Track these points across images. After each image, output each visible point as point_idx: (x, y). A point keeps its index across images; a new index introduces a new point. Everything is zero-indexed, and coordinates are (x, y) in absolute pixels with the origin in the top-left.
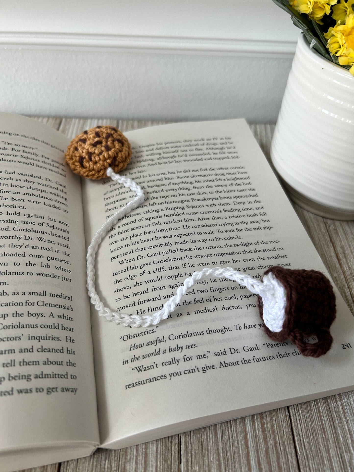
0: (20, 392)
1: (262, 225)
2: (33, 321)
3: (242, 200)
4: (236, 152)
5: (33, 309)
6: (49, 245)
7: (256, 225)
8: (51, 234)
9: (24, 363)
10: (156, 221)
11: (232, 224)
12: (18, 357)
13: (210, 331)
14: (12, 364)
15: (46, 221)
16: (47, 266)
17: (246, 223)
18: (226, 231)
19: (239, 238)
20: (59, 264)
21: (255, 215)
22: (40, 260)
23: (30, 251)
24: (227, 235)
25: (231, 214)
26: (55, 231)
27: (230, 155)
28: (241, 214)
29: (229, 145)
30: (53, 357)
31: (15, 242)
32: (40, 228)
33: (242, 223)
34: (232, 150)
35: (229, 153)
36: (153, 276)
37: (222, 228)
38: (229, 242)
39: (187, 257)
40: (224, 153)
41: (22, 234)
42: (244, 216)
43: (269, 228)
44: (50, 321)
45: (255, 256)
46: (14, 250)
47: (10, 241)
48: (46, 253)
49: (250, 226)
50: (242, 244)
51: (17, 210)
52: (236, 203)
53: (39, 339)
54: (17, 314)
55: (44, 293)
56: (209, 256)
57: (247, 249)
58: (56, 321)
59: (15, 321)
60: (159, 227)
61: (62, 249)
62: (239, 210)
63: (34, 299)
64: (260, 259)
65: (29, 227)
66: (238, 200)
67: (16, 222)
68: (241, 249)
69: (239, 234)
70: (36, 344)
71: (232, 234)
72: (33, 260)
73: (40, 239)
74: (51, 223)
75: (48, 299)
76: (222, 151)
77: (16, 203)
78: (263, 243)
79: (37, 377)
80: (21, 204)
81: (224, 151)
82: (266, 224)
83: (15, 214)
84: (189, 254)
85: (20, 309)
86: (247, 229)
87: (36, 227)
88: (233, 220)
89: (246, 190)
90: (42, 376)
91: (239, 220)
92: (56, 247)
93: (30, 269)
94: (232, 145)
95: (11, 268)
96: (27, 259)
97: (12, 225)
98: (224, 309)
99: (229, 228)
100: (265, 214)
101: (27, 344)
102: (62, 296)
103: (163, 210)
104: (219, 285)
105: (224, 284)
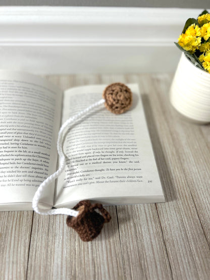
0: (27, 185)
1: (130, 133)
2: (34, 162)
3: (125, 122)
5: (35, 158)
6: (44, 135)
7: (127, 133)
8: (45, 130)
9: (29, 176)
10: (87, 127)
12: (28, 174)
13: (96, 170)
14: (26, 176)
15: (44, 125)
16: (42, 143)
17: (124, 131)
20: (46, 142)
21: (129, 128)
22: (40, 140)
23: (36, 137)
24: (114, 135)
25: (118, 127)
26: (47, 129)
28: (123, 127)
30: (39, 175)
31: (32, 132)
32: (42, 128)
36: (80, 149)
37: (113, 132)
38: (114, 138)
39: (95, 143)
41: (35, 130)
42: (124, 129)
43: (133, 134)
44: (40, 163)
45: (123, 144)
46: (31, 136)
47: (30, 132)
48: (42, 138)
49: (125, 133)
50: (119, 139)
51: (34, 120)
53: (36, 168)
54: (29, 159)
55: (39, 153)
56: (104, 143)
57: (121, 141)
58: (43, 163)
59: (28, 162)
60: (87, 130)
61: (49, 136)
63: (36, 154)
64: (125, 145)
65: (37, 127)
67: (33, 125)
68: (118, 141)
69: (119, 135)
70: (34, 170)
71: (116, 135)
72: (37, 140)
73: (41, 132)
74: (46, 126)
75: (41, 155)
77: (34, 117)
78: (128, 139)
79: (33, 181)
80: (36, 117)
82: (132, 133)
83: (33, 121)
84: (96, 141)
85: (30, 158)
86: (123, 134)
87: (40, 127)
88: (118, 130)
90: (35, 181)
91: (121, 130)
92: (47, 136)
93: (36, 143)
95: (29, 143)
96: (35, 139)
97: (31, 126)
98: (104, 162)
99: (116, 132)
100: (133, 128)
101: (31, 170)
102: (46, 154)
104: (105, 154)
105: (107, 154)
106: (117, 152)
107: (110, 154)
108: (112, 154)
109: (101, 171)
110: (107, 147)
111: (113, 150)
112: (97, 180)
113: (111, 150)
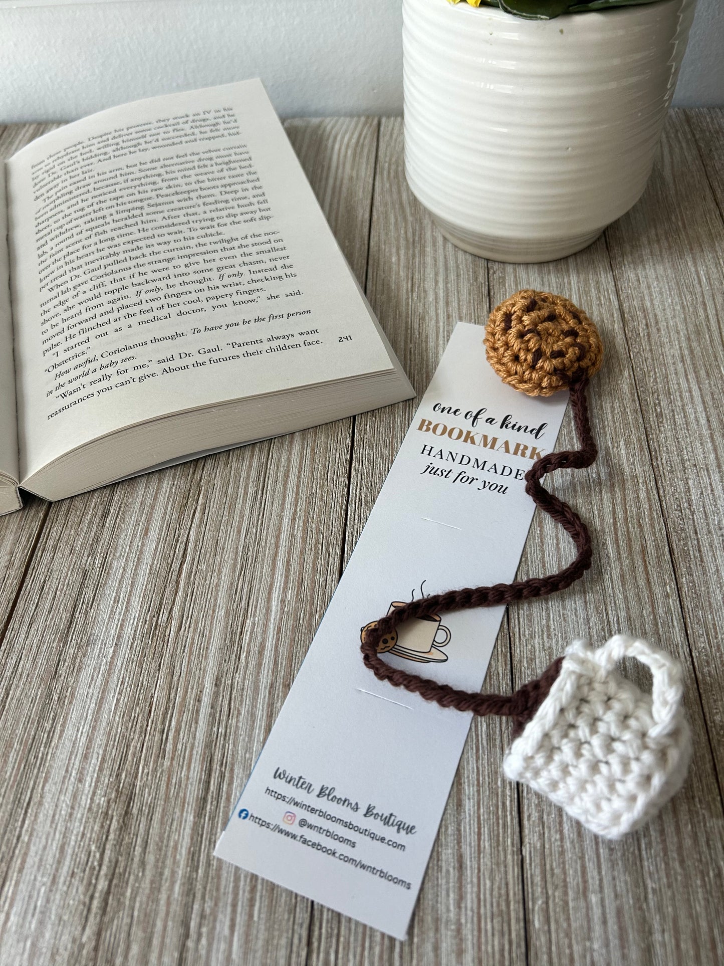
1: (258, 215)
3: (234, 188)
4: (238, 127)
7: (247, 217)
11: (212, 219)
17: (235, 215)
18: (202, 228)
19: (218, 234)
21: (251, 205)
24: (202, 233)
25: (213, 207)
27: (226, 132)
28: (228, 205)
29: (227, 119)
33: (229, 216)
34: (232, 124)
35: (225, 129)
37: (196, 225)
38: (203, 240)
40: (217, 130)
42: (233, 208)
45: (238, 252)
49: (239, 218)
50: (222, 241)
52: (223, 193)
56: (170, 260)
57: (229, 246)
62: (227, 201)
64: (244, 255)
66: (228, 189)
68: (219, 246)
69: (220, 229)
71: (209, 231)
76: (214, 128)
78: (254, 236)
81: (218, 127)
82: (264, 214)
86: (233, 223)
88: (214, 215)
89: (242, 175)
91: (223, 213)
94: (233, 118)
98: (181, 313)
99: (206, 224)
103: (111, 215)
104: (179, 289)
105: (186, 288)
106: (221, 277)
107: (198, 286)
108: (204, 286)
109: (172, 338)
110: (183, 270)
111: (207, 275)
112: (165, 365)
113: (199, 276)
